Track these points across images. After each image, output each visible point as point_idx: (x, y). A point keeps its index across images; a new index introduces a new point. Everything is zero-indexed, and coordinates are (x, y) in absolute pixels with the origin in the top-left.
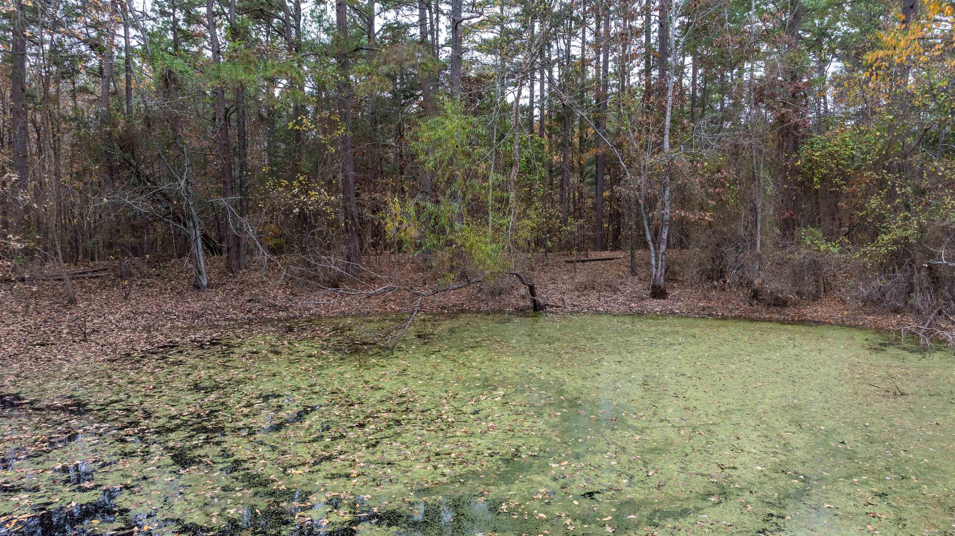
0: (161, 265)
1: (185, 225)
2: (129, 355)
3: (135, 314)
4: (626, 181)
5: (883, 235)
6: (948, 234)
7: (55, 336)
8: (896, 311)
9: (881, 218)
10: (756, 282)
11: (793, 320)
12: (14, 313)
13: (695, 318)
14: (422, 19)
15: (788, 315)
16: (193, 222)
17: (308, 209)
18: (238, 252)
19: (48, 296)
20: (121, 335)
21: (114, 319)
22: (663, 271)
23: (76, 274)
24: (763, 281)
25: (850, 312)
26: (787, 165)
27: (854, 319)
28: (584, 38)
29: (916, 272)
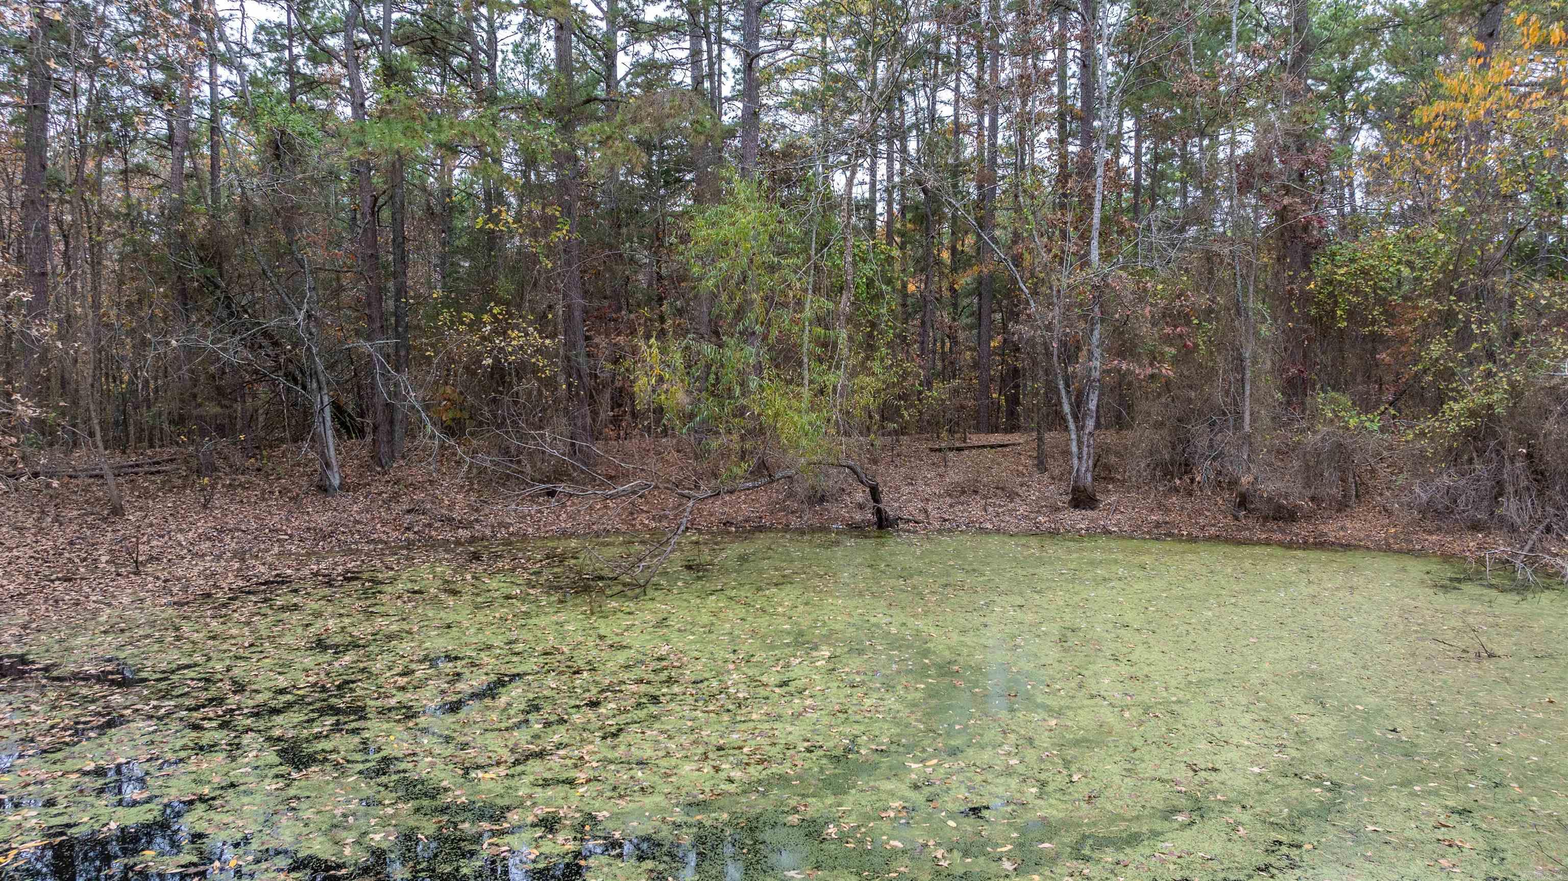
0: (264, 453)
1: (304, 388)
2: (209, 595)
3: (220, 531)
4: (1029, 316)
5: (1451, 402)
6: (1559, 400)
7: (87, 566)
8: (1475, 527)
9: (1448, 375)
10: (1244, 480)
11: (1305, 542)
12: (20, 529)
13: (1145, 539)
14: (695, 53)
15: (1297, 535)
16: (318, 382)
17: (506, 360)
18: (391, 433)
19: (76, 502)
20: (197, 564)
21: (186, 539)
22: (1091, 463)
23: (122, 467)
24: (1256, 479)
25: (1399, 529)
26: (1292, 289)
27: (1406, 541)
28: (957, 90)
29: (1507, 464)
